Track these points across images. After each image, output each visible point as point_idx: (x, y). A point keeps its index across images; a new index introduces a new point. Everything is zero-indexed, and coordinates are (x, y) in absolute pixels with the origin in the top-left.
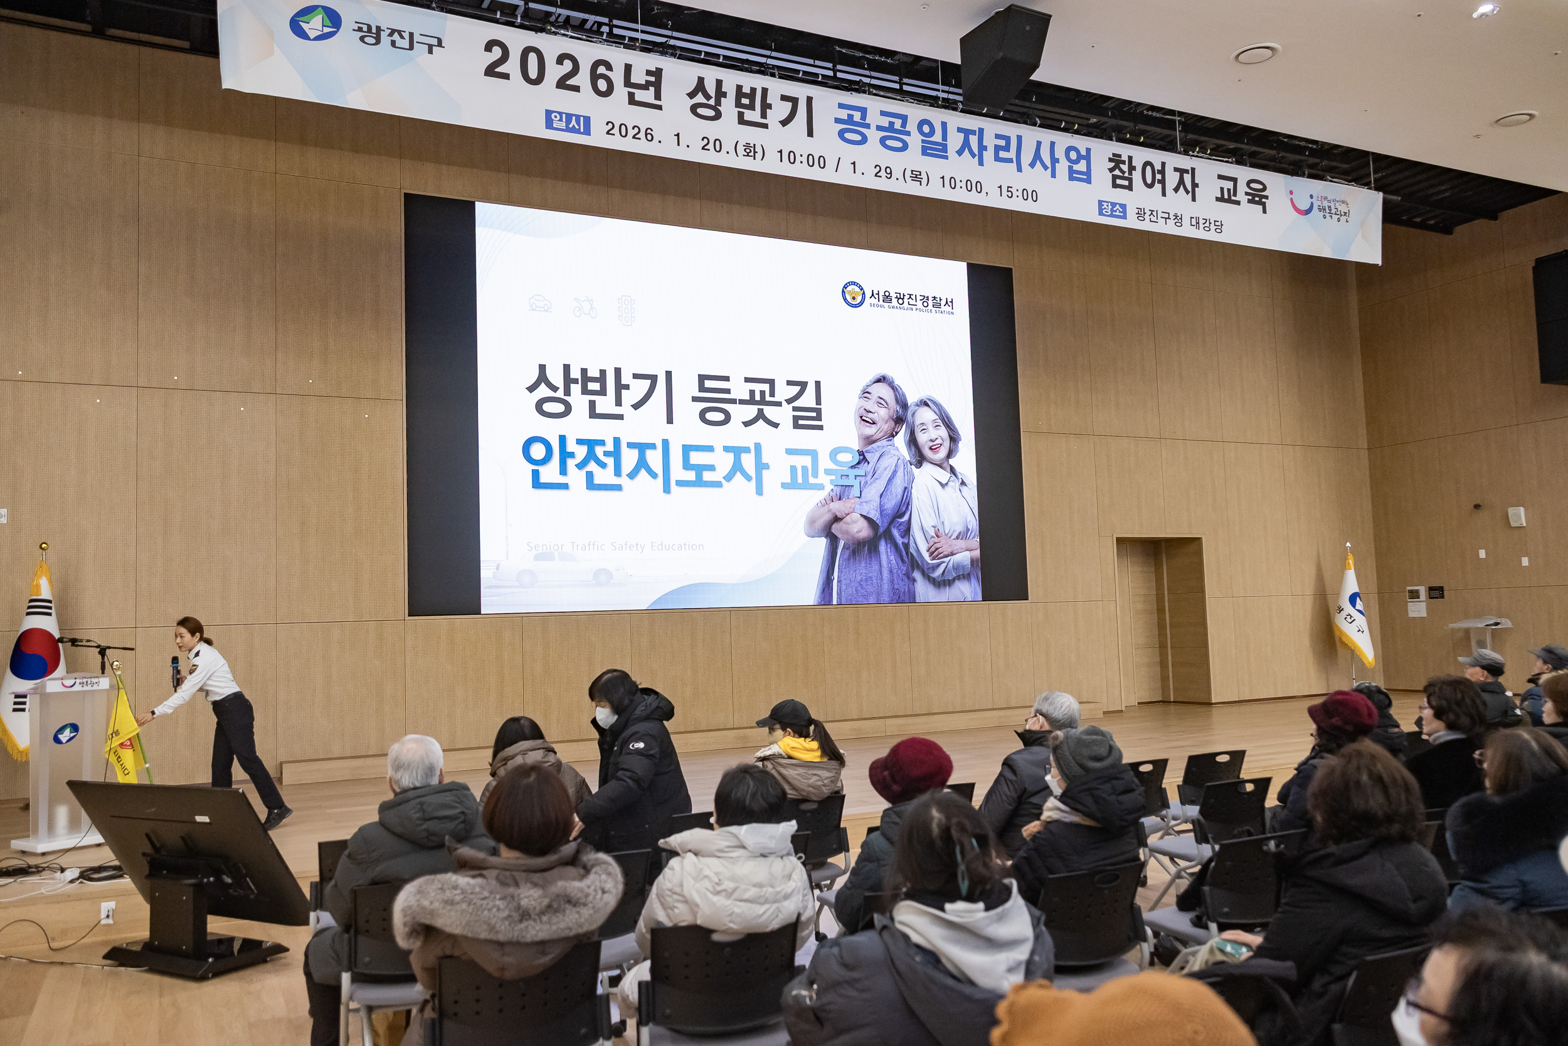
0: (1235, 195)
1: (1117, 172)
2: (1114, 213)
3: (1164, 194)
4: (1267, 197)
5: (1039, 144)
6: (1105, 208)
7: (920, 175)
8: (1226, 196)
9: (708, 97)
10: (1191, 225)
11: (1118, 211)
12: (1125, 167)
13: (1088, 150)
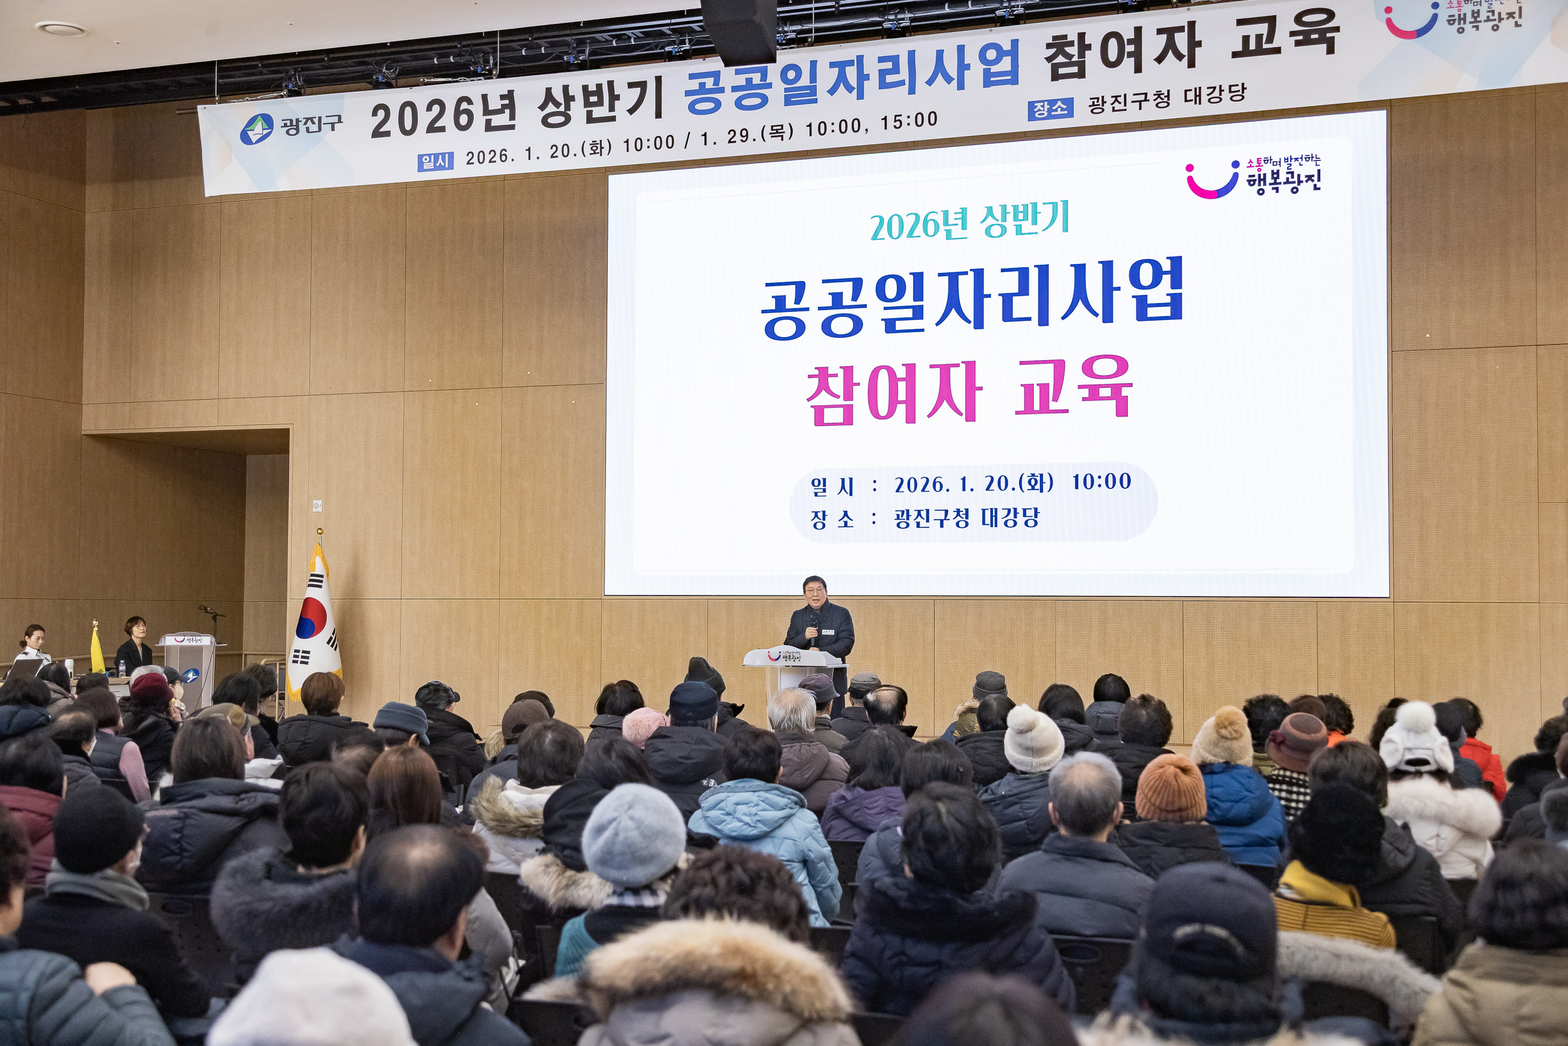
0: (1270, 39)
1: (1060, 59)
2: (1053, 113)
3: (1138, 69)
4: (1337, 29)
5: (940, 54)
6: (1039, 110)
7: (782, 129)
8: (1252, 46)
9: (557, 105)
10: (1186, 101)
11: (1059, 109)
12: (1073, 50)
13: (1015, 43)
